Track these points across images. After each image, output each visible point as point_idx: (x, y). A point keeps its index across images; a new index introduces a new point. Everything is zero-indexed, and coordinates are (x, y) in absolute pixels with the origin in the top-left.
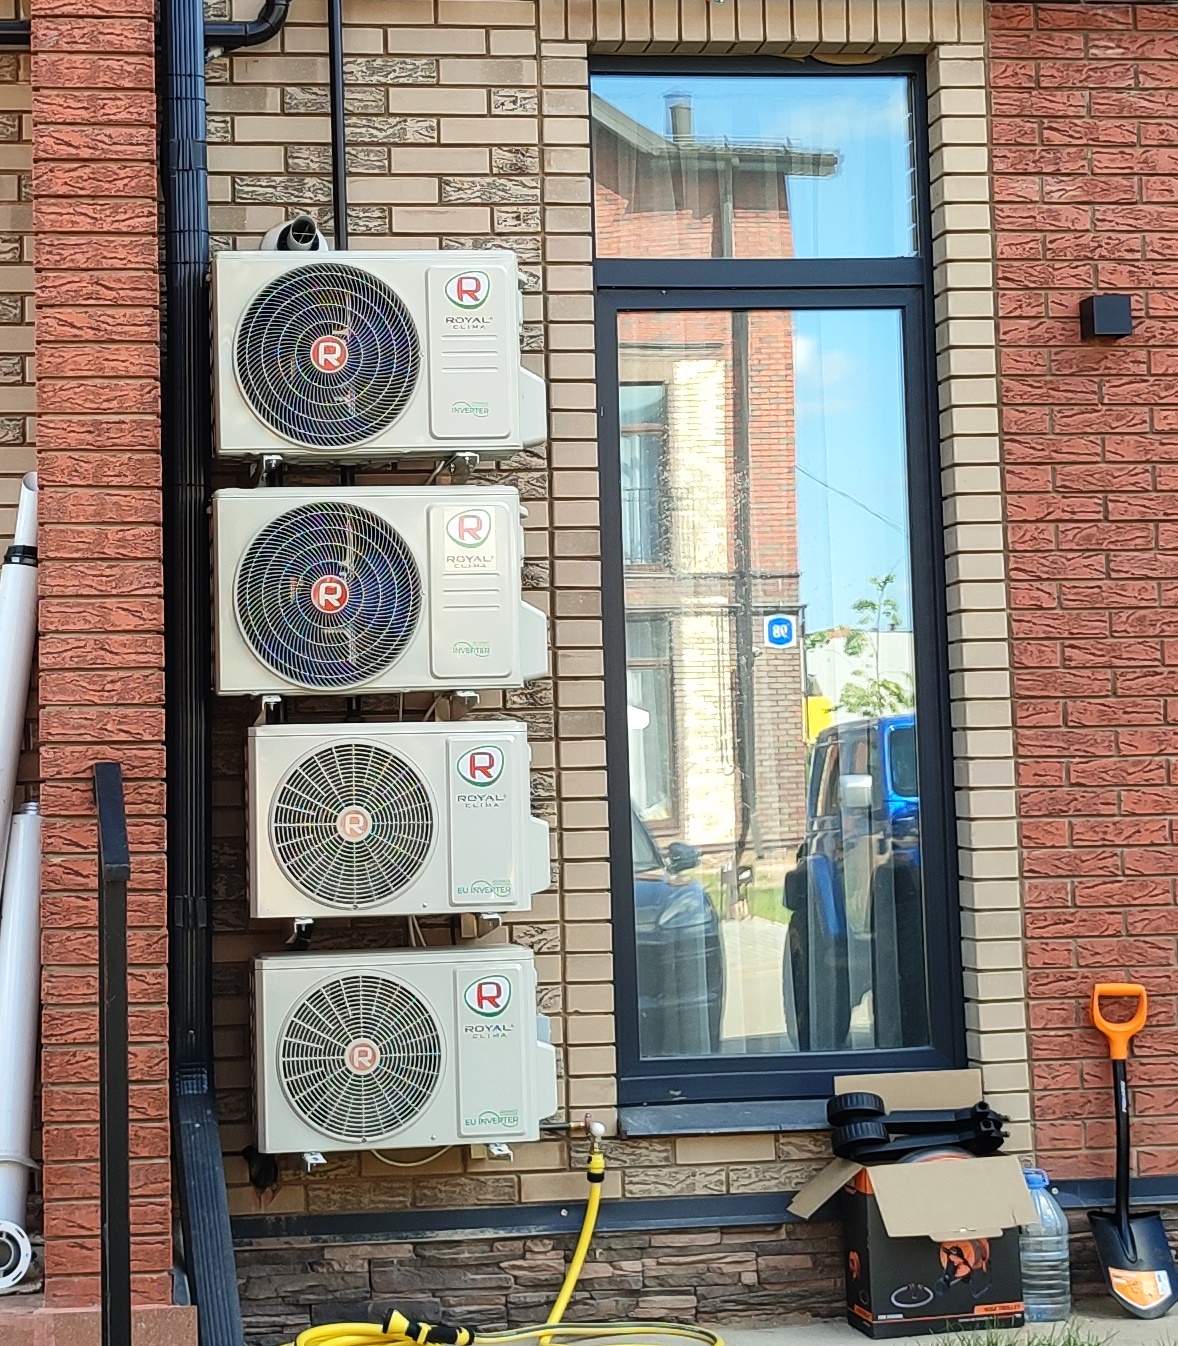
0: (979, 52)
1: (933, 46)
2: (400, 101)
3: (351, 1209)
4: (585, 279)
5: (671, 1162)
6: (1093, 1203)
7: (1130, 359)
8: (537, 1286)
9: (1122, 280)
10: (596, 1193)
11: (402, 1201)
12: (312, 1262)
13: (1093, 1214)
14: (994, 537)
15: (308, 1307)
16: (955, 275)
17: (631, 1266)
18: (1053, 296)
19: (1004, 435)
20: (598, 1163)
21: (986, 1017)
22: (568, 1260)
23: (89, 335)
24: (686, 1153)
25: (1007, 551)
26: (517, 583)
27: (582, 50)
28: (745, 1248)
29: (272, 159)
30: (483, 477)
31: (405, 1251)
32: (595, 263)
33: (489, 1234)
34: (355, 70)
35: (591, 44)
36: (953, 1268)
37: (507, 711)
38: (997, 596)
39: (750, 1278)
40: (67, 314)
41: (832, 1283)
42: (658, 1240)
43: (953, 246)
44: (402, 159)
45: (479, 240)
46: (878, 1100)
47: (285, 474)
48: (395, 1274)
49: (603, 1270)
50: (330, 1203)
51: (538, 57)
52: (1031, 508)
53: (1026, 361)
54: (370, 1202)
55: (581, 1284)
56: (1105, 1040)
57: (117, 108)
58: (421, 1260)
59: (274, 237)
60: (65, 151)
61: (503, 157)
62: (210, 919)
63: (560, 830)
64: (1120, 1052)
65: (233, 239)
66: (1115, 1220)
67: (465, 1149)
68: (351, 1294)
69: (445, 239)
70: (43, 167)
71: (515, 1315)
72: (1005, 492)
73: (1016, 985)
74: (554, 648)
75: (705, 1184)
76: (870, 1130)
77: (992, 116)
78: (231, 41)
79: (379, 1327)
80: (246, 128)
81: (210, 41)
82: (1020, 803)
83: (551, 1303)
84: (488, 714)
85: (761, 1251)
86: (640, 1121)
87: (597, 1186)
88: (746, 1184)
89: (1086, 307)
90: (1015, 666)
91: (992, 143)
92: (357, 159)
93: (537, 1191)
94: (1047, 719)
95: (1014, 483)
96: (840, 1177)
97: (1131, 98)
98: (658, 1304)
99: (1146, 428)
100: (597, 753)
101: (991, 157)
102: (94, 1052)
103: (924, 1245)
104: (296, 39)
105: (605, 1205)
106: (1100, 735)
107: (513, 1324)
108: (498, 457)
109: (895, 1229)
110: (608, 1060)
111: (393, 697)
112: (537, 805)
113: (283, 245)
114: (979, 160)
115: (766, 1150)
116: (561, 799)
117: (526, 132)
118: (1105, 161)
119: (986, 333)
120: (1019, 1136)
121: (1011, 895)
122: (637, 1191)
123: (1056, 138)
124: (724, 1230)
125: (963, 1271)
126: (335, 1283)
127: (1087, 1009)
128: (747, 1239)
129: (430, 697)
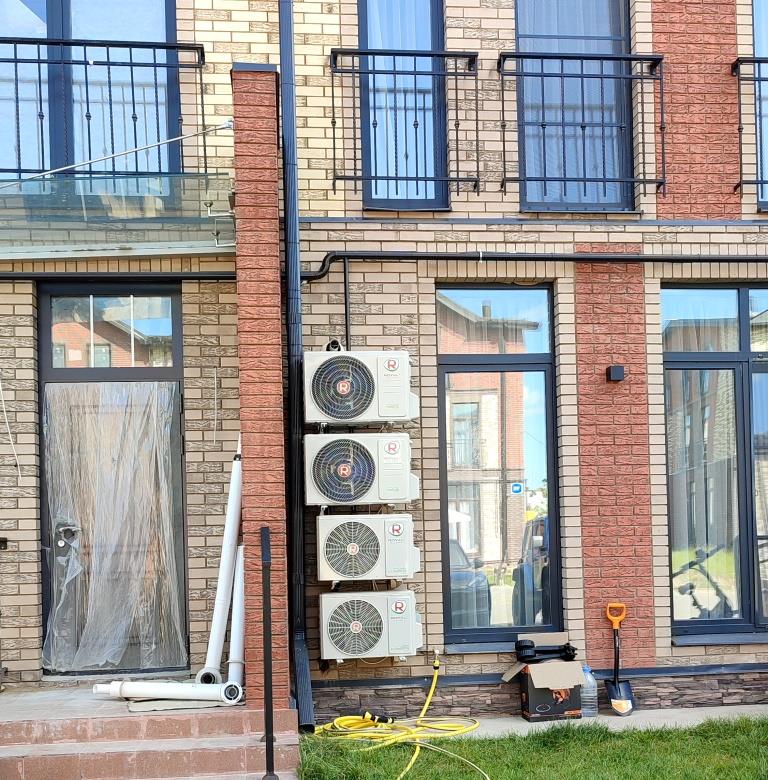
0: (572, 280)
1: (556, 279)
2: (370, 299)
3: (354, 678)
4: (434, 361)
5: (462, 663)
6: (605, 677)
7: (623, 388)
8: (416, 704)
9: (621, 360)
10: (436, 673)
11: (371, 675)
12: (340, 696)
13: (606, 681)
14: (575, 451)
15: (339, 711)
16: (562, 359)
17: (448, 698)
18: (597, 366)
19: (580, 415)
20: (437, 663)
21: (570, 614)
22: (427, 695)
23: (257, 380)
24: (467, 660)
25: (580, 455)
26: (409, 467)
27: (433, 281)
28: (487, 692)
29: (325, 320)
30: (397, 430)
31: (372, 692)
32: (437, 355)
33: (400, 687)
34: (353, 288)
35: (436, 278)
36: (557, 699)
37: (406, 511)
38: (576, 471)
39: (489, 702)
40: (250, 373)
41: (517, 704)
42: (457, 689)
43: (562, 349)
44: (370, 319)
45: (397, 348)
46: (532, 642)
47: (329, 429)
48: (369, 700)
49: (438, 699)
50: (347, 676)
51: (417, 283)
52: (588, 440)
53: (588, 389)
54: (360, 676)
55: (431, 704)
56: (611, 623)
57: (267, 300)
58: (377, 695)
59: (325, 347)
60: (249, 316)
61: (405, 319)
62: (305, 581)
63: (425, 551)
64: (616, 627)
65: (311, 347)
66: (614, 683)
67: (392, 658)
68: (354, 706)
69: (384, 347)
70: (242, 321)
71: (409, 713)
72: (579, 435)
73: (580, 604)
74: (422, 489)
75: (474, 670)
76: (529, 652)
77: (577, 303)
78: (310, 278)
79: (361, 717)
80: (316, 309)
81: (302, 278)
82: (583, 542)
83: (421, 710)
84: (400, 512)
85: (493, 693)
86: (452, 649)
87: (437, 671)
88: (488, 670)
89: (608, 371)
90: (582, 495)
91: (576, 313)
92: (354, 319)
93: (416, 672)
94: (594, 513)
95: (582, 432)
96: (519, 668)
97: (625, 297)
98: (457, 710)
99: (628, 412)
100: (437, 525)
101: (576, 318)
102: (262, 624)
103: (547, 691)
104: (333, 277)
105: (439, 677)
106: (611, 518)
107: (408, 717)
108: (403, 423)
109: (537, 685)
110: (440, 629)
111: (367, 506)
112: (416, 543)
113: (328, 349)
114: (571, 319)
115: (494, 659)
116: (425, 541)
117: (413, 310)
118: (615, 319)
119: (573, 379)
120: (580, 655)
121: (579, 573)
122: (450, 672)
123: (599, 311)
124: (480, 685)
125: (561, 700)
126: (348, 703)
127: (605, 612)
128: (487, 689)
129: (380, 506)
